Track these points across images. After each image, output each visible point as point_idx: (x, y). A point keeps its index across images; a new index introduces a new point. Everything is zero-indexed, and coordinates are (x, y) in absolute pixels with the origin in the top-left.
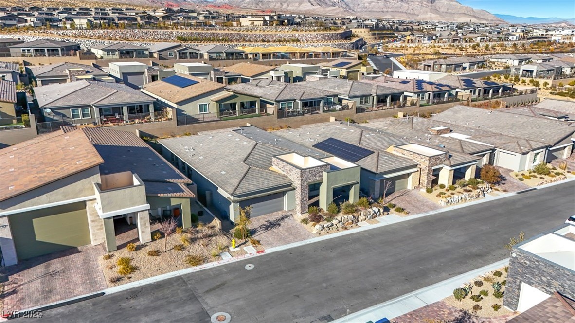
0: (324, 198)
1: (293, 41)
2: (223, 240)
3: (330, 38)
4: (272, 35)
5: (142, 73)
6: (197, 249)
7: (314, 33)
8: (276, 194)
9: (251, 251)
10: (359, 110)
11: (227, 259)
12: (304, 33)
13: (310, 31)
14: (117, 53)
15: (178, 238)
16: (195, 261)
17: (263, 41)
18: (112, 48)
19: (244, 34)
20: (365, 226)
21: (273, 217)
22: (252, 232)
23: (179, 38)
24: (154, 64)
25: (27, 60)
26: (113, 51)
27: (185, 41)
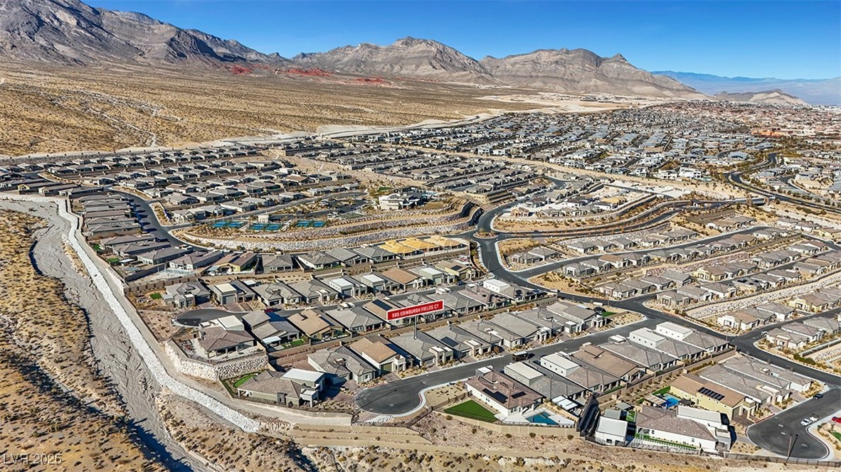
0: (443, 359)
1: (423, 223)
2: (421, 370)
3: (452, 219)
4: (406, 221)
6: (415, 372)
7: (439, 216)
8: (431, 359)
9: (427, 373)
10: (460, 315)
11: (422, 374)
12: (431, 217)
13: (436, 214)
14: (322, 266)
16: (416, 374)
17: (400, 226)
19: (385, 222)
20: (454, 366)
21: (431, 365)
22: (427, 368)
23: (341, 233)
24: (343, 271)
25: (277, 275)
26: (320, 265)
27: (345, 234)
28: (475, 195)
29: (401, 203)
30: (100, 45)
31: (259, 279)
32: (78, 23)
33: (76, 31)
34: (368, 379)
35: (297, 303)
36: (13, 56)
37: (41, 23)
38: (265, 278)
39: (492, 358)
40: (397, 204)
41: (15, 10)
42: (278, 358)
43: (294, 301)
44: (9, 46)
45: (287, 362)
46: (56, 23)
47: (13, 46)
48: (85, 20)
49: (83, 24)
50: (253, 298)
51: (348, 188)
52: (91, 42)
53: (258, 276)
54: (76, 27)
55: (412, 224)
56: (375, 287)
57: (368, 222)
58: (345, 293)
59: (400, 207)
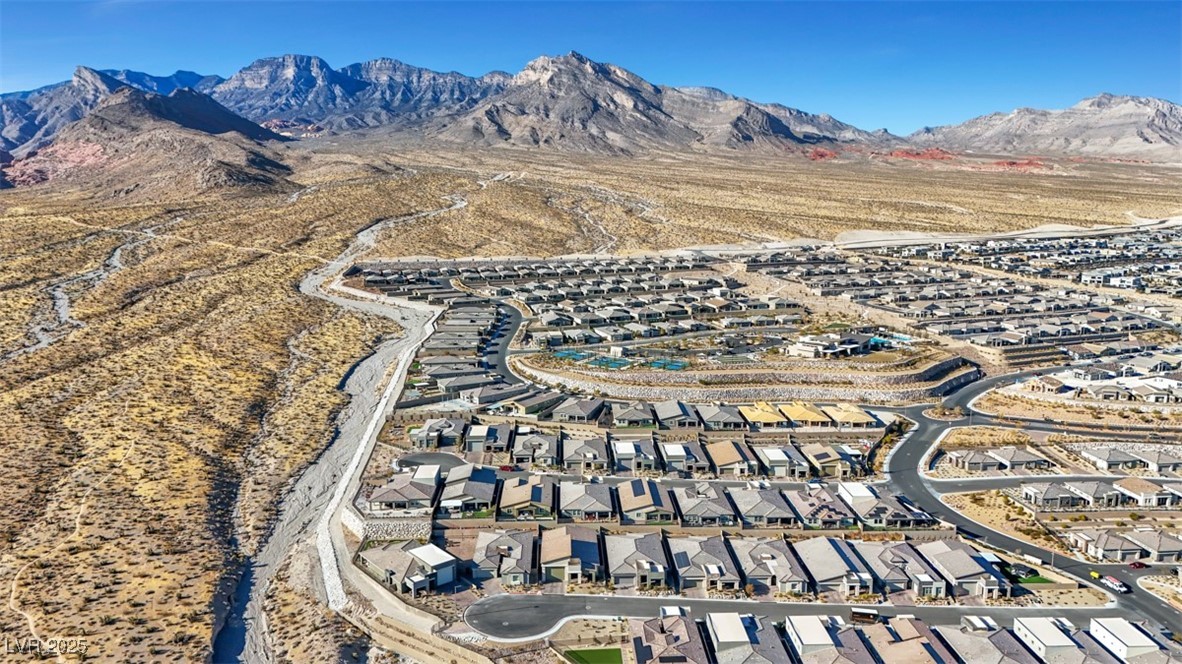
0: (649, 582)
1: (844, 383)
2: (604, 589)
3: (898, 381)
4: (816, 376)
5: (631, 459)
6: (593, 590)
7: (874, 375)
8: (630, 576)
9: (610, 595)
11: (601, 595)
12: (861, 374)
14: (627, 422)
15: (589, 584)
16: (592, 593)
17: (804, 382)
18: (623, 417)
19: (783, 375)
21: (626, 586)
22: (615, 589)
23: (701, 381)
24: (654, 433)
25: (563, 425)
26: (624, 420)
27: (707, 384)
28: (985, 349)
29: (820, 349)
30: (656, 131)
31: (542, 427)
32: (635, 106)
33: (631, 116)
34: (518, 582)
35: (549, 466)
36: (560, 148)
37: (596, 107)
38: (548, 427)
39: (734, 600)
40: (813, 349)
41: (573, 94)
42: (448, 528)
43: (545, 461)
44: (557, 137)
45: (457, 537)
46: (612, 107)
47: (562, 136)
48: (644, 101)
49: (641, 106)
50: (505, 449)
51: (781, 321)
52: (646, 126)
53: (541, 423)
54: (632, 110)
55: (826, 382)
56: (670, 462)
57: (749, 372)
58: (623, 463)
59: (817, 354)
